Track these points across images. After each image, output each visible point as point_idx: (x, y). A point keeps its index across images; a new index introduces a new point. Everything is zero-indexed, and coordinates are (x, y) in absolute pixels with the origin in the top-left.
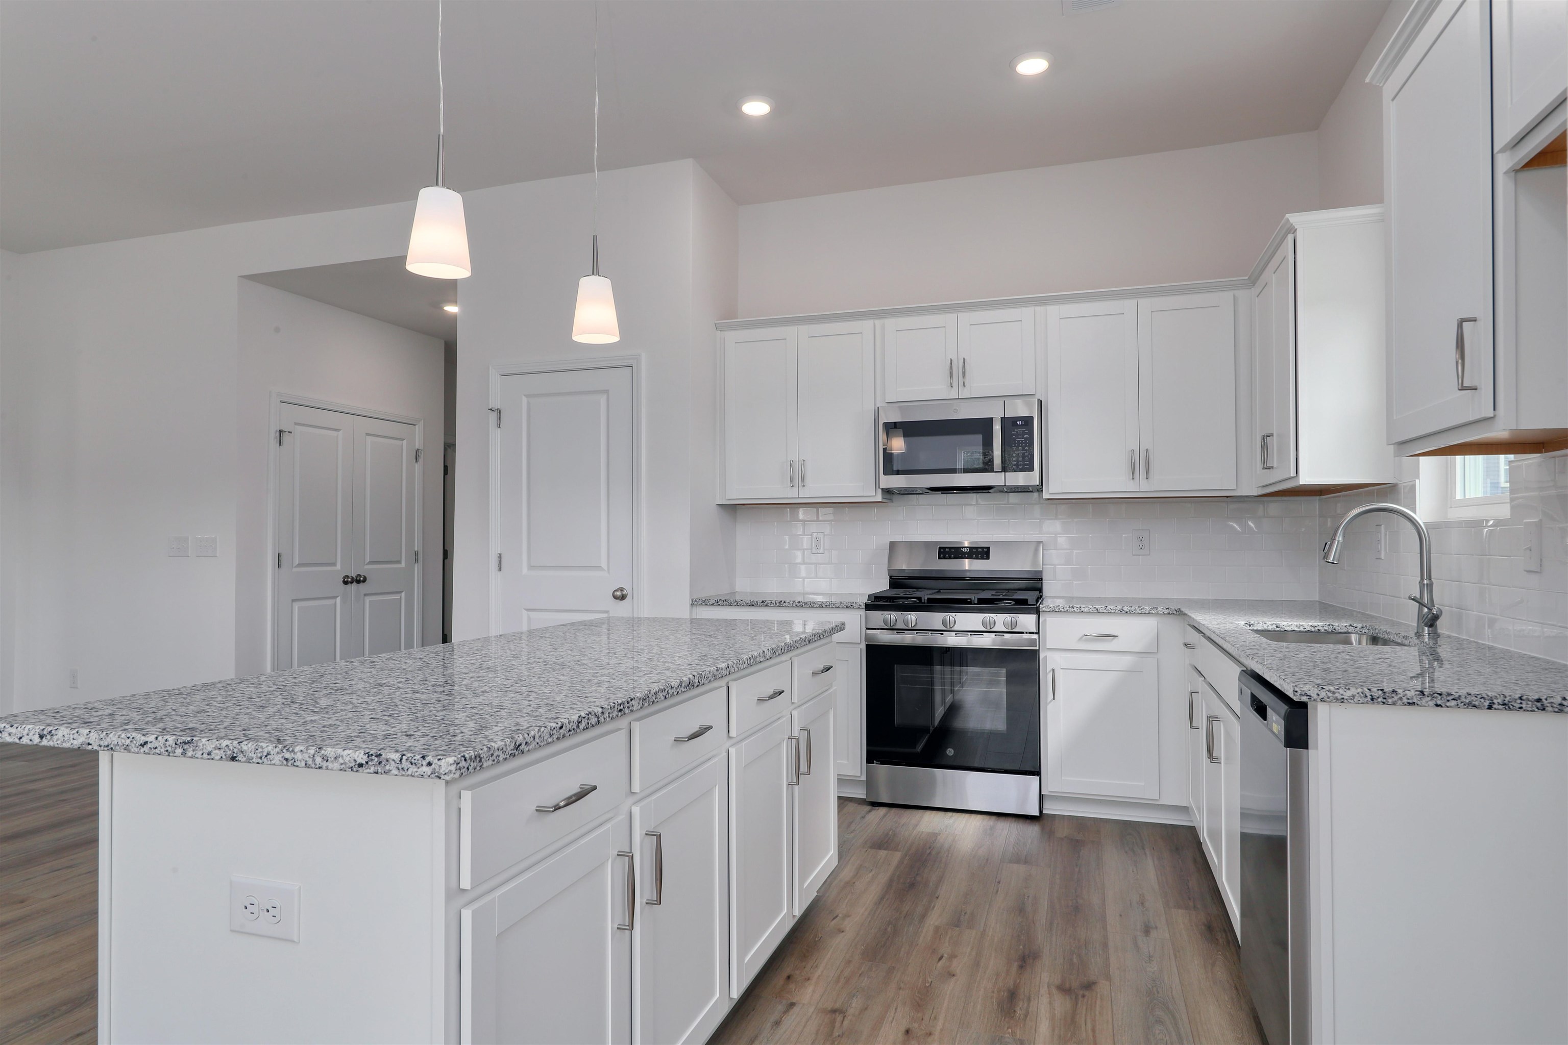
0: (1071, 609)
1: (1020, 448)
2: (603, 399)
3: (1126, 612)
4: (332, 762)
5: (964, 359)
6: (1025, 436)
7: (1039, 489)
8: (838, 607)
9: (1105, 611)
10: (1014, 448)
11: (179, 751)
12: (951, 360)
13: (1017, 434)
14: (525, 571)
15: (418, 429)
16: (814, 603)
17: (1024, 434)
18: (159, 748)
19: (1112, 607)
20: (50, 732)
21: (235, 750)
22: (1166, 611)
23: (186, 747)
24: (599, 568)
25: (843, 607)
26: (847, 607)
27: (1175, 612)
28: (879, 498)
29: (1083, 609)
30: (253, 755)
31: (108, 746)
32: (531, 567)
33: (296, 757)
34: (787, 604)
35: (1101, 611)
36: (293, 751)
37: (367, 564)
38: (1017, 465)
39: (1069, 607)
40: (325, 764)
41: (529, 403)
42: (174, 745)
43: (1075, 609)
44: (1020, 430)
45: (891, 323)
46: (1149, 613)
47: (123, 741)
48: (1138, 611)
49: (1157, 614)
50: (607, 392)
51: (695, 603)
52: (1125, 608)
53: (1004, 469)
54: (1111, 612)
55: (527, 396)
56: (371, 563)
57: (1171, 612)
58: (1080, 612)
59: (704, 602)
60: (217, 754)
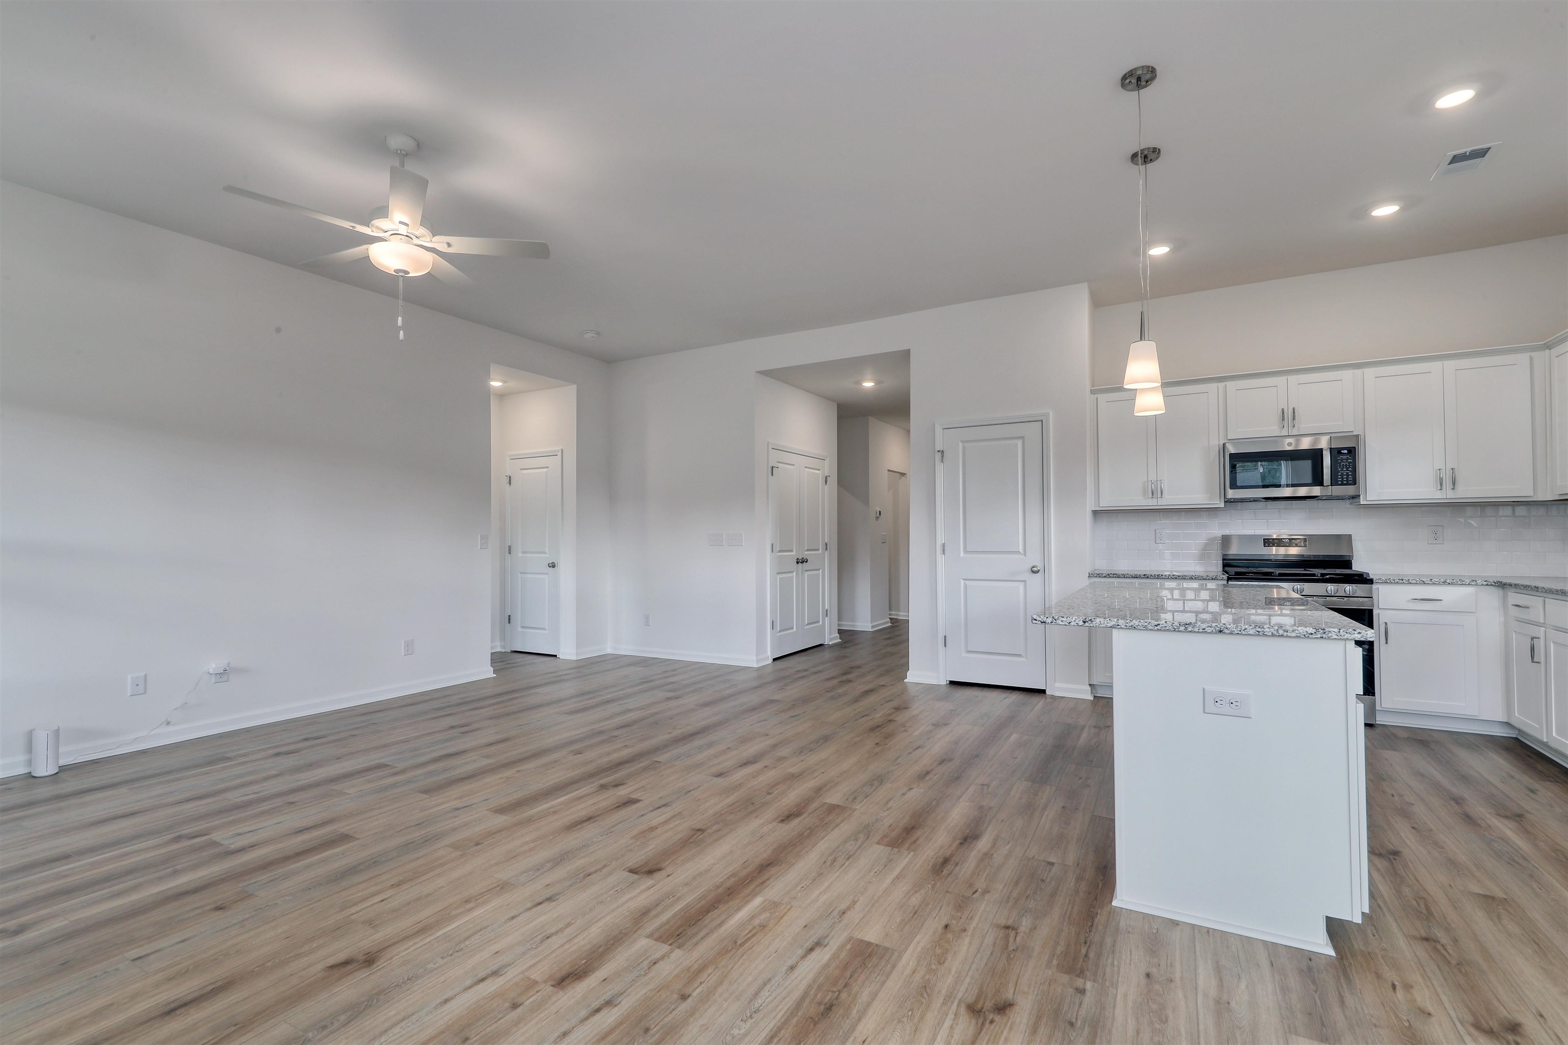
0: (1401, 581)
1: (1345, 469)
2: (1020, 443)
3: (1449, 584)
4: (1291, 632)
5: (1294, 409)
6: (1349, 461)
7: (1356, 497)
8: (1205, 579)
9: (1430, 583)
10: (1339, 469)
11: (1182, 628)
12: (1283, 410)
13: (1342, 460)
14: (962, 554)
15: (827, 462)
16: (1186, 576)
17: (1347, 459)
18: (1168, 627)
19: (1436, 580)
20: (1091, 620)
21: (1222, 628)
22: (1486, 583)
23: (1187, 626)
24: (1018, 552)
25: (1209, 579)
26: (1212, 579)
27: (1494, 584)
28: (1222, 505)
29: (1411, 581)
30: (1235, 630)
31: (1132, 626)
32: (966, 551)
33: (1265, 630)
34: (1164, 577)
35: (1426, 582)
36: (1263, 628)
37: (806, 551)
38: (1342, 481)
39: (1399, 580)
40: (1285, 634)
41: (964, 448)
42: (1178, 625)
43: (1404, 581)
44: (1344, 457)
45: (1231, 385)
46: (1469, 584)
47: (1142, 624)
48: (1459, 583)
49: (1477, 585)
50: (1022, 438)
51: (1092, 576)
52: (1448, 581)
53: (1334, 482)
54: (1435, 584)
55: (962, 442)
56: (808, 550)
57: (1489, 584)
58: (1408, 583)
59: (1098, 575)
60: (1209, 630)
